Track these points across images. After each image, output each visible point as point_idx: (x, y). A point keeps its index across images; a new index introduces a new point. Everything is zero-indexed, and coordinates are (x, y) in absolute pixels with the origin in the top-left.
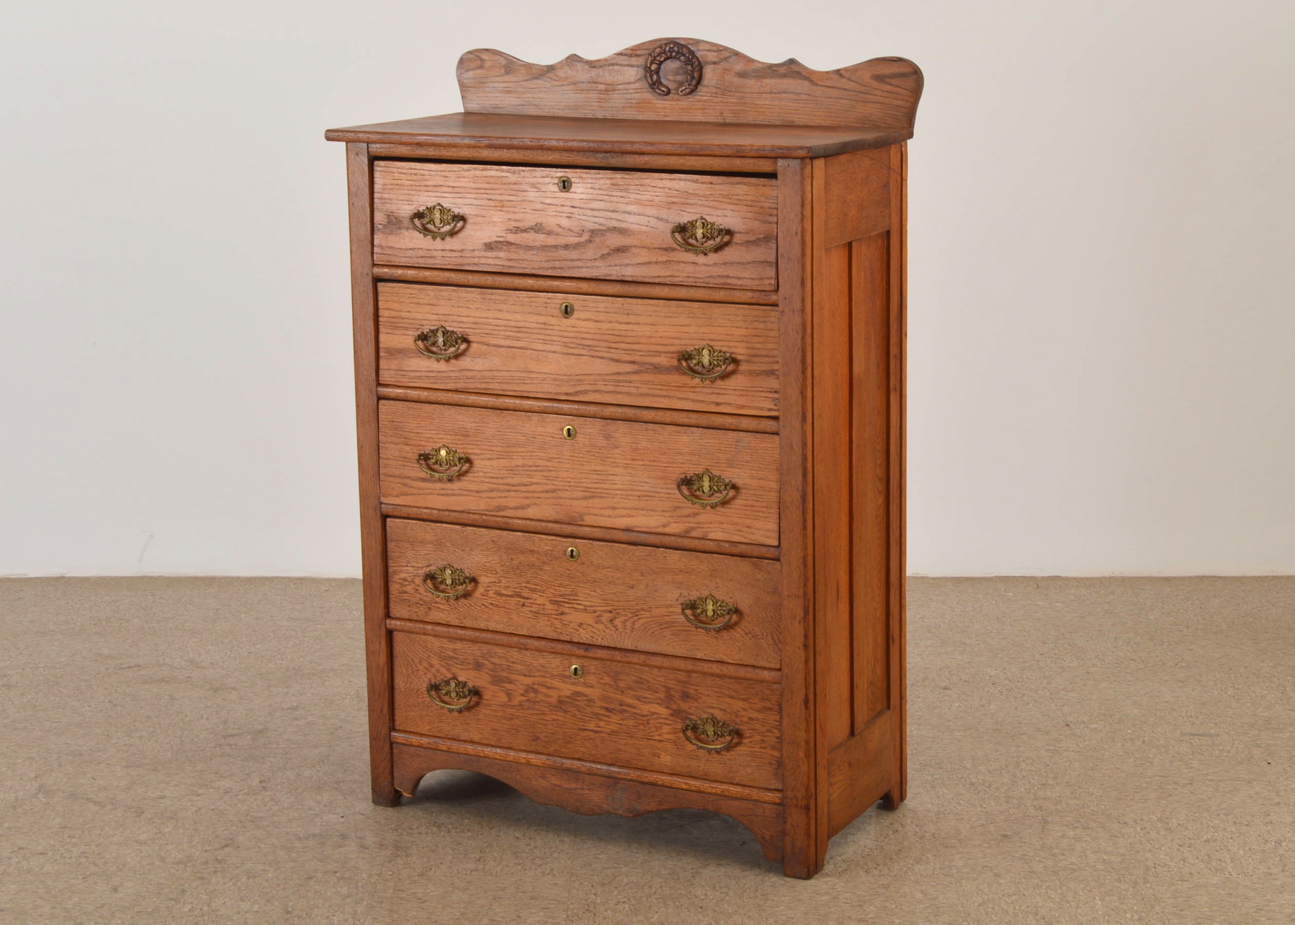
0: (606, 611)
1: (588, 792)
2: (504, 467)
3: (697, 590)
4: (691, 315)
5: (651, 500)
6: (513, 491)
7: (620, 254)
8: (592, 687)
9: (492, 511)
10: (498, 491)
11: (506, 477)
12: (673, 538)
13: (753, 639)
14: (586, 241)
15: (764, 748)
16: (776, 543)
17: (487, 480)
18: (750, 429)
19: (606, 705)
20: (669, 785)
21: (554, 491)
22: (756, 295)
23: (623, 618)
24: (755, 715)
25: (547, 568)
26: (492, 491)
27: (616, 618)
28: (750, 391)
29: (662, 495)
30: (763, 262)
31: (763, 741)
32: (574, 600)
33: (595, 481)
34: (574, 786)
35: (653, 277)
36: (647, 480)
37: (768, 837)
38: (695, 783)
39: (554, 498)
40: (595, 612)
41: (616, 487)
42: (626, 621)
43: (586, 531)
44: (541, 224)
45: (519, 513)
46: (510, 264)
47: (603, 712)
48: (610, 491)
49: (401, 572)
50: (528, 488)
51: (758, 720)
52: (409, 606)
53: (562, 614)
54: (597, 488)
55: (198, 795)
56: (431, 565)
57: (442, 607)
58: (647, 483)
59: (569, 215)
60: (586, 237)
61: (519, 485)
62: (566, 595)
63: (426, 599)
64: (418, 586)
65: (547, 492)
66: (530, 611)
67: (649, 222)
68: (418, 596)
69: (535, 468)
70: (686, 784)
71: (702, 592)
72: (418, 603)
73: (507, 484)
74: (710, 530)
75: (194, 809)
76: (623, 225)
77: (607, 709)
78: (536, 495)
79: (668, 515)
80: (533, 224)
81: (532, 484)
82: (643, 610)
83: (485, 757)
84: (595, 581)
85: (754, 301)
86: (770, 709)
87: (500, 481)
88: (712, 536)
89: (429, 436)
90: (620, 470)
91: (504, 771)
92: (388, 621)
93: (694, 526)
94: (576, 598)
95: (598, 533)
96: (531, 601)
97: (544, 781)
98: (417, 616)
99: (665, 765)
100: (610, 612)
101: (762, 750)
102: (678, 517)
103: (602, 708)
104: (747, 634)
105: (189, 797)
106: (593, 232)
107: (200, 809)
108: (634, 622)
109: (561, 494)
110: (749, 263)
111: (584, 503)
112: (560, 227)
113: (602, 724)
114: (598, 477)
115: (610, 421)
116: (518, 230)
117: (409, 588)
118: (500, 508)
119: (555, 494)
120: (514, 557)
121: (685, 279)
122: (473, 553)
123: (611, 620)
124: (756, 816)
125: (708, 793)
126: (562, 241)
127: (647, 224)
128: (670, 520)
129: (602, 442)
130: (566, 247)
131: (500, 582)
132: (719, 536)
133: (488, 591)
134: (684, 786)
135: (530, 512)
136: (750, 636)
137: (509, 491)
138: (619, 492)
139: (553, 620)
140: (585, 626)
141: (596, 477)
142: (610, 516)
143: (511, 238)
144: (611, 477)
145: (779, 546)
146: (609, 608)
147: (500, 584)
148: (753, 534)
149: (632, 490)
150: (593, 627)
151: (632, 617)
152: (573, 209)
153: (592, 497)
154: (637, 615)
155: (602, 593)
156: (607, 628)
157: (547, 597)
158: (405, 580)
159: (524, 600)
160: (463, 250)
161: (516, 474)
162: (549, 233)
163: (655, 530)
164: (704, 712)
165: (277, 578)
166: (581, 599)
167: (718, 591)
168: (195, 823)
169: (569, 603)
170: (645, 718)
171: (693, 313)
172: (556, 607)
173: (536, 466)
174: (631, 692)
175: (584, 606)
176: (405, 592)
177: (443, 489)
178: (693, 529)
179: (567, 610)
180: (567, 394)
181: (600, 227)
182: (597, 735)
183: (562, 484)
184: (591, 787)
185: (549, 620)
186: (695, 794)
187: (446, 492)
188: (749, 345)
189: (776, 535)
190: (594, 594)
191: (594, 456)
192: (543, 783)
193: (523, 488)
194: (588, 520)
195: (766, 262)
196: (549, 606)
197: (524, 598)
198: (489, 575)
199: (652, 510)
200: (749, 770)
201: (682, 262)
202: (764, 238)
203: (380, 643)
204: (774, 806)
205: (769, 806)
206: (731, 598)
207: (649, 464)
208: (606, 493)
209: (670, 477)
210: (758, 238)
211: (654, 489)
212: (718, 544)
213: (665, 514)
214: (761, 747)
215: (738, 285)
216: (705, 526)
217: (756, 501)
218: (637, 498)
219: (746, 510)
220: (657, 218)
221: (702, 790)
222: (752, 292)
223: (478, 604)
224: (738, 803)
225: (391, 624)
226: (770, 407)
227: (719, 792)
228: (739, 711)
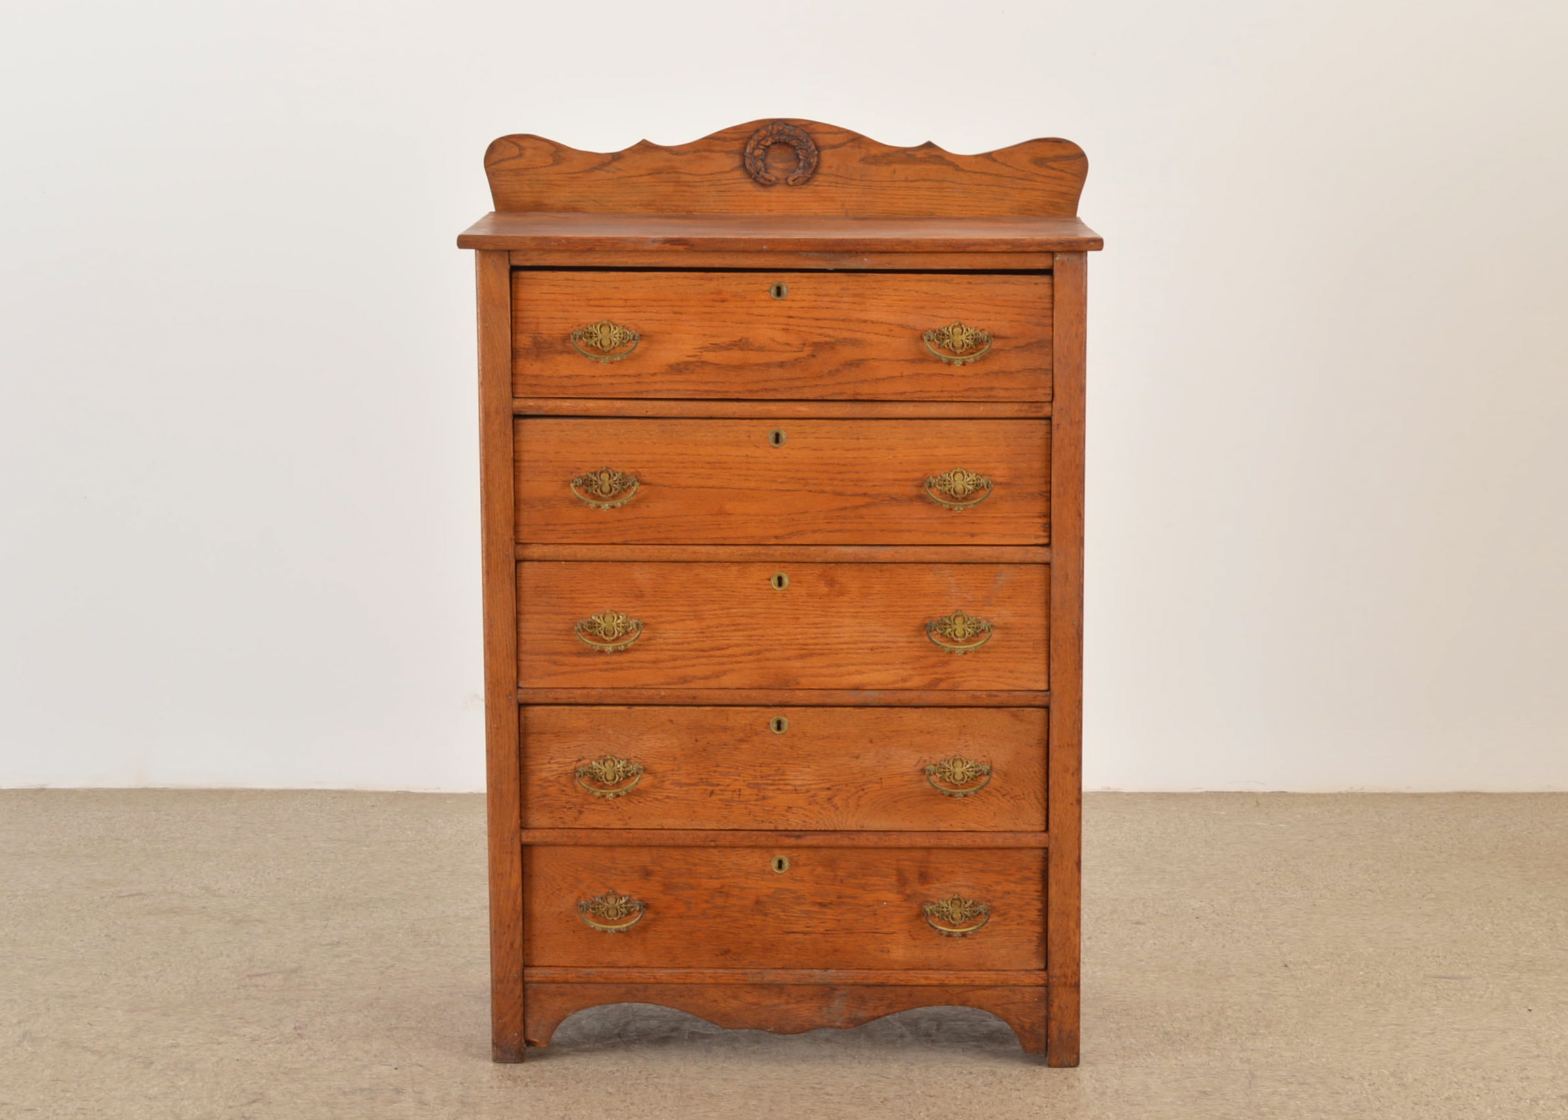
0: (822, 789)
1: (794, 1006)
2: (692, 629)
3: (942, 752)
4: (940, 435)
5: (888, 652)
6: (703, 657)
7: (853, 369)
8: (802, 881)
9: (675, 683)
10: (684, 658)
11: (695, 642)
12: (914, 694)
13: (1012, 801)
14: (808, 356)
15: (1022, 924)
16: (1044, 686)
17: (668, 647)
18: (1016, 561)
19: (819, 900)
20: (903, 983)
21: (759, 652)
22: (1026, 407)
23: (845, 795)
24: (1011, 887)
25: (744, 746)
26: (675, 659)
27: (836, 796)
28: (1012, 518)
29: (902, 644)
30: (1036, 370)
31: (1021, 916)
32: (780, 780)
33: (813, 636)
34: (776, 1001)
35: (896, 394)
36: (882, 629)
38: (936, 977)
39: (759, 660)
40: (808, 791)
41: (842, 640)
42: (848, 798)
43: (801, 696)
44: (747, 339)
45: (713, 683)
46: (706, 388)
47: (816, 908)
48: (833, 646)
49: (541, 770)
50: (723, 652)
51: (1014, 893)
52: (551, 812)
53: (764, 798)
54: (817, 644)
55: (219, 1044)
56: (584, 758)
57: (598, 808)
58: (883, 633)
59: (785, 327)
60: (808, 351)
61: (712, 649)
62: (769, 775)
63: (575, 800)
64: (565, 785)
65: (750, 654)
66: (721, 800)
67: (891, 331)
68: (564, 798)
69: (734, 628)
70: (927, 978)
71: (948, 753)
72: (565, 807)
73: (696, 650)
74: (962, 679)
75: (214, 1059)
76: (858, 335)
77: (822, 905)
78: (734, 659)
79: (910, 667)
80: (737, 339)
81: (729, 647)
82: (871, 782)
83: (657, 983)
84: (809, 755)
85: (1022, 415)
86: (1029, 879)
87: (686, 646)
88: (967, 686)
89: (587, 600)
90: (847, 621)
91: (682, 996)
92: (524, 834)
93: (943, 676)
94: (783, 777)
95: (815, 698)
96: (722, 788)
98: (564, 823)
99: (897, 961)
100: (829, 789)
101: (1019, 927)
102: (921, 668)
103: (814, 903)
104: (1004, 796)
105: (208, 1045)
106: (816, 345)
107: (222, 1059)
108: (860, 797)
109: (768, 655)
110: (1018, 372)
111: (798, 664)
112: (774, 341)
113: (814, 922)
114: (818, 630)
115: (833, 565)
116: (717, 347)
117: (553, 790)
118: (684, 680)
119: (759, 656)
120: (698, 737)
121: (937, 394)
122: (645, 737)
123: (829, 799)
124: (1014, 1003)
125: (956, 986)
126: (776, 358)
127: (888, 333)
128: (912, 672)
129: (823, 589)
130: (781, 365)
131: (680, 769)
132: (972, 684)
133: (663, 781)
134: (923, 982)
135: (726, 681)
136: (1008, 797)
137: (698, 657)
138: (845, 646)
139: (751, 806)
140: (794, 810)
141: (815, 630)
142: (832, 676)
143: (709, 356)
144: (834, 630)
145: (1049, 690)
146: (827, 785)
147: (680, 772)
148: (1017, 679)
149: (862, 642)
150: (806, 809)
151: (857, 792)
152: (791, 319)
153: (812, 655)
154: (863, 790)
155: (817, 768)
156: (824, 809)
157: (744, 781)
158: (546, 780)
159: (710, 788)
160: (639, 375)
161: (707, 637)
162: (761, 349)
163: (890, 687)
164: (947, 892)
165: (312, 791)
166: (790, 778)
167: (968, 750)
168: (216, 1075)
169: (774, 785)
170: (870, 909)
172: (756, 791)
173: (734, 625)
174: (853, 881)
175: (794, 786)
176: (546, 795)
177: (608, 663)
178: (941, 680)
179: (770, 794)
180: (776, 537)
181: (827, 339)
182: (807, 937)
183: (769, 643)
184: (799, 999)
185: (746, 808)
186: (935, 990)
187: (610, 666)
188: (1011, 466)
189: (1044, 677)
190: (808, 770)
191: (813, 607)
192: (734, 1003)
193: (718, 653)
194: (805, 682)
195: (1040, 369)
196: (747, 792)
197: (712, 785)
198: (664, 762)
199: (888, 664)
200: (1003, 952)
201: (934, 374)
202: (1037, 343)
203: (512, 862)
204: (1036, 989)
205: (1030, 989)
206: (984, 756)
207: (884, 610)
208: (829, 649)
209: (907, 623)
210: (1030, 343)
211: (890, 639)
212: (973, 695)
213: (905, 666)
214: (1018, 924)
215: (1004, 398)
216: (956, 675)
217: (1021, 641)
218: (869, 651)
219: (1008, 653)
220: (902, 326)
221: (947, 982)
222: (1020, 404)
223: (649, 799)
224: (990, 992)
225: (528, 837)
226: (1038, 533)
227: (967, 982)
228: (991, 886)
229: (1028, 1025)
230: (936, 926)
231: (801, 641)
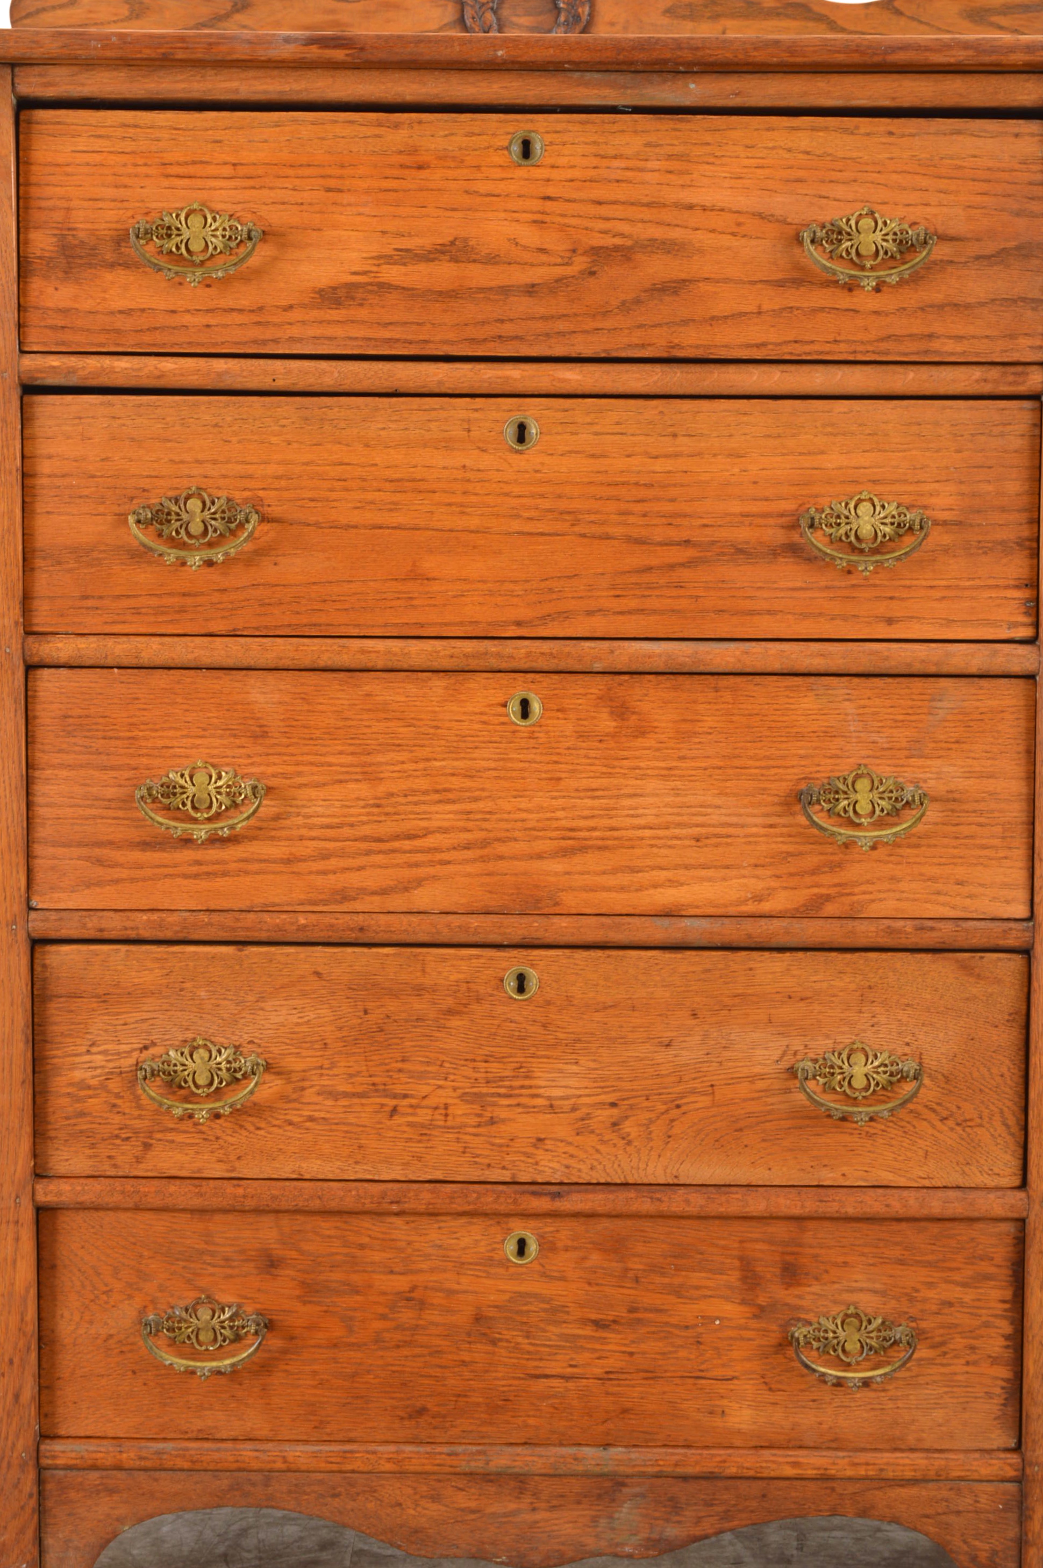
0: (602, 1104)
1: (546, 1515)
2: (358, 799)
3: (827, 1037)
4: (829, 429)
5: (727, 844)
6: (380, 852)
7: (667, 299)
8: (563, 1279)
9: (325, 902)
10: (342, 854)
11: (364, 823)
12: (777, 923)
13: (958, 1129)
14: (582, 272)
15: (975, 1363)
16: (1021, 911)
17: (314, 833)
18: (973, 670)
19: (594, 1316)
20: (751, 1473)
21: (485, 844)
22: (994, 373)
23: (644, 1116)
24: (955, 1293)
25: (455, 1022)
26: (325, 856)
27: (627, 1117)
28: (965, 588)
29: (754, 830)
30: (1014, 301)
31: (973, 1348)
32: (522, 1087)
33: (586, 813)
34: (512, 1506)
35: (749, 346)
36: (717, 801)
37: (983, 1556)
38: (813, 1462)
39: (483, 859)
40: (574, 1109)
41: (642, 821)
42: (651, 1121)
43: (562, 928)
44: (466, 240)
45: (397, 902)
46: (386, 334)
47: (588, 1331)
48: (623, 833)
49: (73, 1067)
50: (418, 843)
51: (961, 1303)
52: (93, 1146)
53: (492, 1121)
54: (594, 829)
56: (154, 1044)
57: (180, 1138)
58: (718, 807)
59: (538, 217)
60: (580, 263)
61: (397, 837)
62: (502, 1079)
63: (137, 1124)
64: (118, 1096)
65: (467, 847)
66: (410, 1124)
67: (739, 224)
68: (117, 1119)
69: (437, 797)
70: (795, 1464)
71: (839, 1038)
72: (117, 1137)
73: (364, 839)
74: (868, 897)
76: (676, 234)
77: (599, 1324)
78: (439, 856)
79: (769, 873)
80: (447, 240)
81: (427, 833)
82: (693, 1092)
83: (289, 1470)
84: (578, 1040)
85: (987, 389)
86: (987, 1277)
87: (347, 832)
88: (875, 909)
89: (160, 743)
90: (652, 785)
91: (335, 1496)
92: (39, 1187)
93: (831, 891)
94: (527, 1082)
95: (591, 931)
96: (413, 1101)
97: (434, 1506)
98: (115, 1166)
99: (739, 1432)
100: (613, 1105)
101: (970, 1369)
102: (791, 875)
103: (585, 1322)
104: (944, 1119)
106: (595, 252)
108: (673, 1121)
109: (502, 849)
110: (982, 304)
111: (557, 866)
112: (517, 244)
113: (585, 1357)
114: (596, 803)
115: (626, 677)
116: (407, 256)
117: (95, 1104)
118: (343, 896)
119: (485, 852)
120: (370, 1005)
121: (827, 347)
122: (268, 1005)
123: (614, 1124)
124: (958, 1513)
125: (850, 1479)
126: (521, 277)
127: (735, 230)
128: (774, 883)
129: (606, 723)
130: (531, 290)
131: (333, 1065)
132: (888, 906)
133: (303, 1089)
134: (789, 1471)
135: (422, 898)
136: (951, 1123)
137: (368, 853)
138: (648, 833)
139: (467, 1138)
140: (549, 1144)
141: (589, 802)
142: (622, 889)
143: (392, 274)
144: (627, 802)
145: (1031, 917)
146: (610, 1098)
147: (335, 1071)
148: (970, 896)
149: (679, 825)
150: (570, 1144)
151: (667, 1111)
152: (549, 203)
153: (583, 849)
154: (678, 1107)
155: (592, 1065)
156: (603, 1142)
157: (455, 1089)
158: (83, 1085)
159: (393, 1102)
160: (261, 309)
161: (387, 814)
162: (492, 260)
163: (732, 910)
164: (834, 1301)
166: (542, 1083)
167: (877, 1032)
169: (510, 1096)
170: (690, 1333)
171: (832, 425)
172: (476, 1108)
173: (437, 791)
174: (658, 1279)
175: (549, 1098)
176: (82, 1114)
177: (198, 863)
178: (828, 898)
179: (502, 1114)
180: (518, 624)
181: (618, 241)
182: (570, 1385)
183: (504, 825)
184: (555, 1502)
185: (458, 1140)
186: (812, 1486)
187: (204, 869)
188: (964, 488)
189: (1022, 894)
190: (575, 1068)
191: (586, 757)
192: (434, 1509)
193: (407, 844)
194: (571, 901)
195: (1023, 299)
196: (460, 1110)
197: (395, 1096)
198: (305, 1053)
199: (727, 867)
200: (938, 1415)
201: (822, 309)
202: (1018, 248)
203: (17, 1239)
204: (1001, 1485)
205: (989, 1488)
206: (908, 1044)
207: (721, 764)
208: (615, 839)
209: (764, 789)
210: (1004, 249)
211: (734, 820)
212: (889, 927)
213: (759, 872)
214: (968, 1363)
215: (952, 354)
216: (856, 890)
217: (980, 825)
218: (693, 843)
219: (955, 847)
220: (761, 216)
221: (833, 1472)
222: (984, 368)
223: (277, 1122)
224: (913, 1491)
225: (48, 1193)
226: (1013, 619)
227: (871, 1473)
228: (917, 1291)
229: (984, 1554)
230: (814, 1366)
231: (564, 823)
